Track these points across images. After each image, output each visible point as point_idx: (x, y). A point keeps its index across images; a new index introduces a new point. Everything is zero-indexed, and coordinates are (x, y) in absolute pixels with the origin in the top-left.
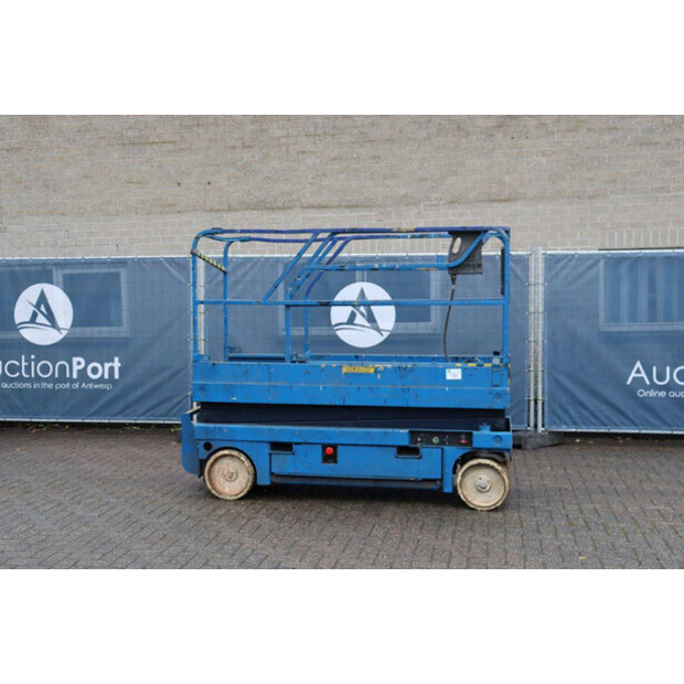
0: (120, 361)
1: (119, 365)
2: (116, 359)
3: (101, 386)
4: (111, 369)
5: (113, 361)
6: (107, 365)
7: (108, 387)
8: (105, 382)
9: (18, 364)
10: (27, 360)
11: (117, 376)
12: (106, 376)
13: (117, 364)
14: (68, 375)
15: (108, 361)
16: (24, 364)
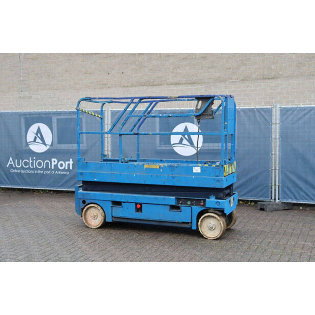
0: (72, 161)
1: (72, 162)
2: (71, 160)
3: (64, 173)
4: (69, 164)
5: (69, 161)
6: (67, 163)
7: (67, 173)
8: (66, 171)
9: (28, 161)
10: (32, 160)
11: (71, 168)
12: (66, 168)
13: (71, 162)
14: (50, 167)
15: (67, 161)
16: (31, 161)
